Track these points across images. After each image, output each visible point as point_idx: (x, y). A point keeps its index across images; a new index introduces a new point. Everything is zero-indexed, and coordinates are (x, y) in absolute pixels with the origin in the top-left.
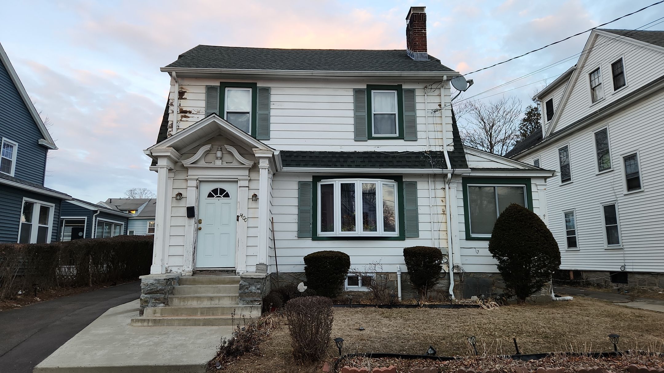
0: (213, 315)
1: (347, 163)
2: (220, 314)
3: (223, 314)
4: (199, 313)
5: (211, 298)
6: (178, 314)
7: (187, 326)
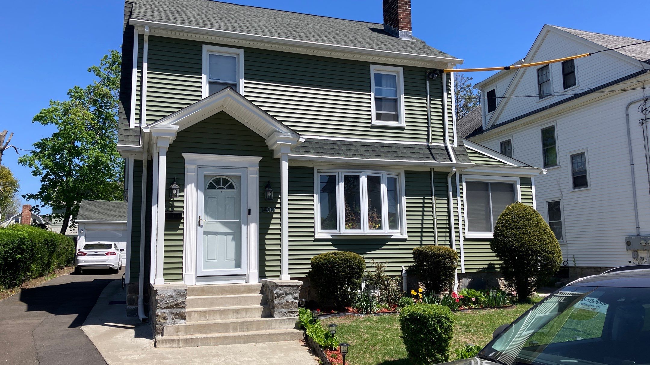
0: (248, 330)
1: (350, 152)
2: (255, 329)
3: (258, 329)
4: (231, 329)
5: (237, 311)
6: (206, 331)
7: (226, 344)
